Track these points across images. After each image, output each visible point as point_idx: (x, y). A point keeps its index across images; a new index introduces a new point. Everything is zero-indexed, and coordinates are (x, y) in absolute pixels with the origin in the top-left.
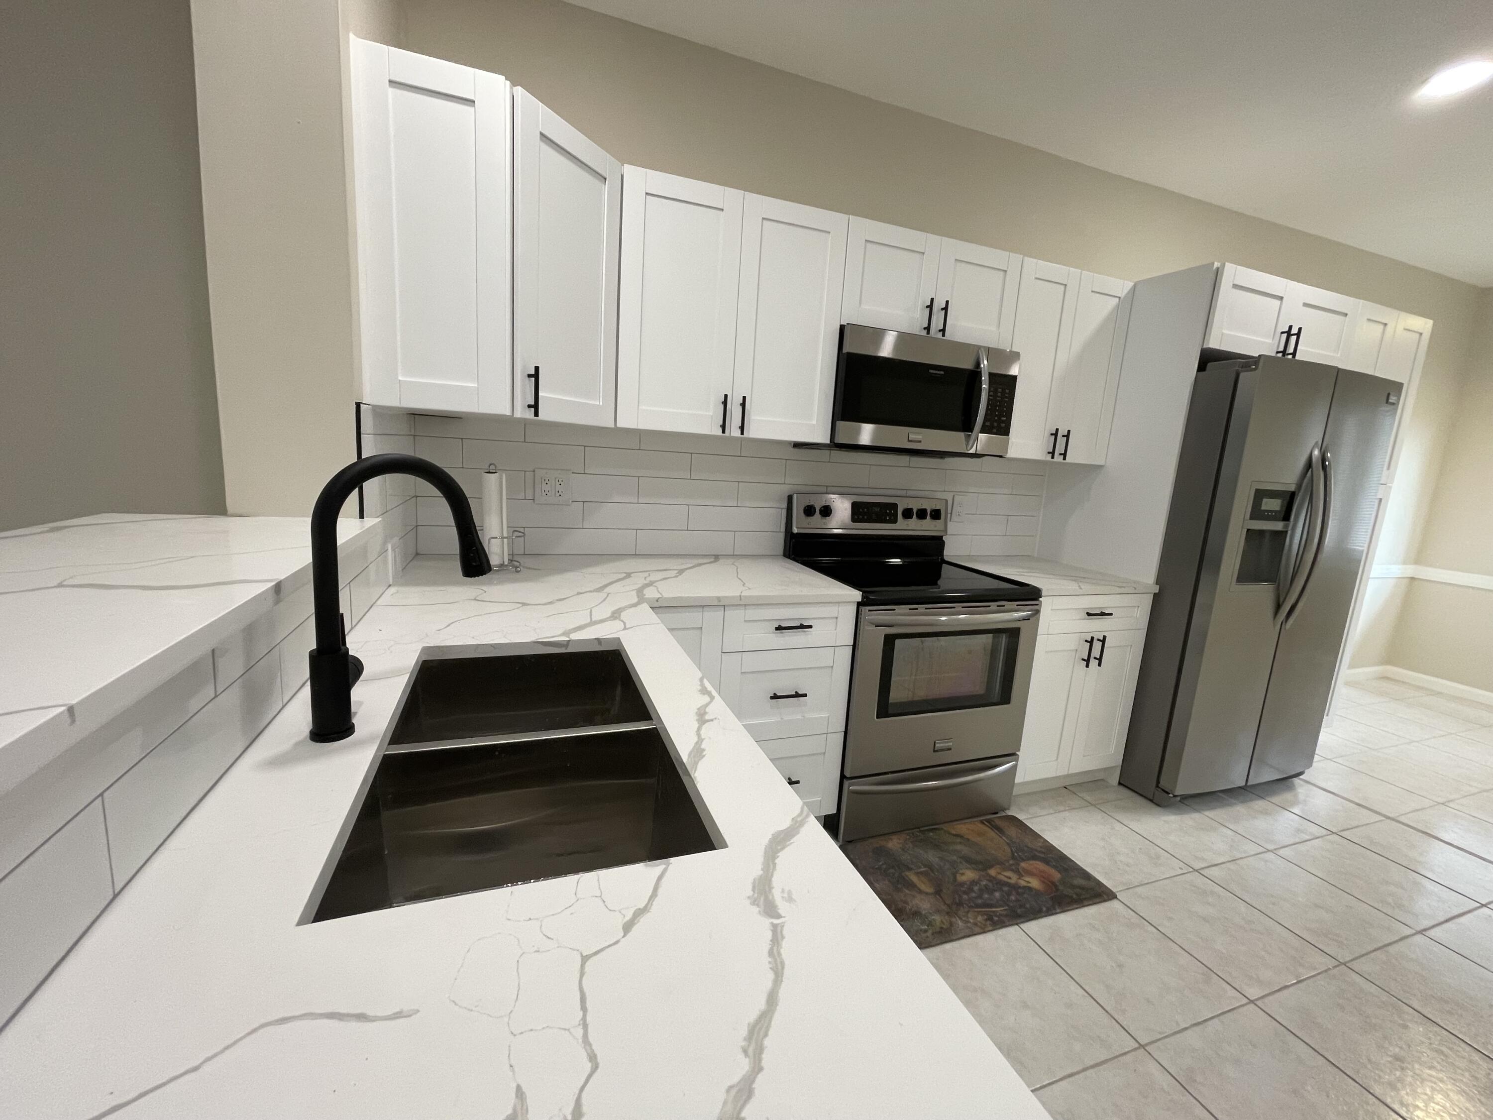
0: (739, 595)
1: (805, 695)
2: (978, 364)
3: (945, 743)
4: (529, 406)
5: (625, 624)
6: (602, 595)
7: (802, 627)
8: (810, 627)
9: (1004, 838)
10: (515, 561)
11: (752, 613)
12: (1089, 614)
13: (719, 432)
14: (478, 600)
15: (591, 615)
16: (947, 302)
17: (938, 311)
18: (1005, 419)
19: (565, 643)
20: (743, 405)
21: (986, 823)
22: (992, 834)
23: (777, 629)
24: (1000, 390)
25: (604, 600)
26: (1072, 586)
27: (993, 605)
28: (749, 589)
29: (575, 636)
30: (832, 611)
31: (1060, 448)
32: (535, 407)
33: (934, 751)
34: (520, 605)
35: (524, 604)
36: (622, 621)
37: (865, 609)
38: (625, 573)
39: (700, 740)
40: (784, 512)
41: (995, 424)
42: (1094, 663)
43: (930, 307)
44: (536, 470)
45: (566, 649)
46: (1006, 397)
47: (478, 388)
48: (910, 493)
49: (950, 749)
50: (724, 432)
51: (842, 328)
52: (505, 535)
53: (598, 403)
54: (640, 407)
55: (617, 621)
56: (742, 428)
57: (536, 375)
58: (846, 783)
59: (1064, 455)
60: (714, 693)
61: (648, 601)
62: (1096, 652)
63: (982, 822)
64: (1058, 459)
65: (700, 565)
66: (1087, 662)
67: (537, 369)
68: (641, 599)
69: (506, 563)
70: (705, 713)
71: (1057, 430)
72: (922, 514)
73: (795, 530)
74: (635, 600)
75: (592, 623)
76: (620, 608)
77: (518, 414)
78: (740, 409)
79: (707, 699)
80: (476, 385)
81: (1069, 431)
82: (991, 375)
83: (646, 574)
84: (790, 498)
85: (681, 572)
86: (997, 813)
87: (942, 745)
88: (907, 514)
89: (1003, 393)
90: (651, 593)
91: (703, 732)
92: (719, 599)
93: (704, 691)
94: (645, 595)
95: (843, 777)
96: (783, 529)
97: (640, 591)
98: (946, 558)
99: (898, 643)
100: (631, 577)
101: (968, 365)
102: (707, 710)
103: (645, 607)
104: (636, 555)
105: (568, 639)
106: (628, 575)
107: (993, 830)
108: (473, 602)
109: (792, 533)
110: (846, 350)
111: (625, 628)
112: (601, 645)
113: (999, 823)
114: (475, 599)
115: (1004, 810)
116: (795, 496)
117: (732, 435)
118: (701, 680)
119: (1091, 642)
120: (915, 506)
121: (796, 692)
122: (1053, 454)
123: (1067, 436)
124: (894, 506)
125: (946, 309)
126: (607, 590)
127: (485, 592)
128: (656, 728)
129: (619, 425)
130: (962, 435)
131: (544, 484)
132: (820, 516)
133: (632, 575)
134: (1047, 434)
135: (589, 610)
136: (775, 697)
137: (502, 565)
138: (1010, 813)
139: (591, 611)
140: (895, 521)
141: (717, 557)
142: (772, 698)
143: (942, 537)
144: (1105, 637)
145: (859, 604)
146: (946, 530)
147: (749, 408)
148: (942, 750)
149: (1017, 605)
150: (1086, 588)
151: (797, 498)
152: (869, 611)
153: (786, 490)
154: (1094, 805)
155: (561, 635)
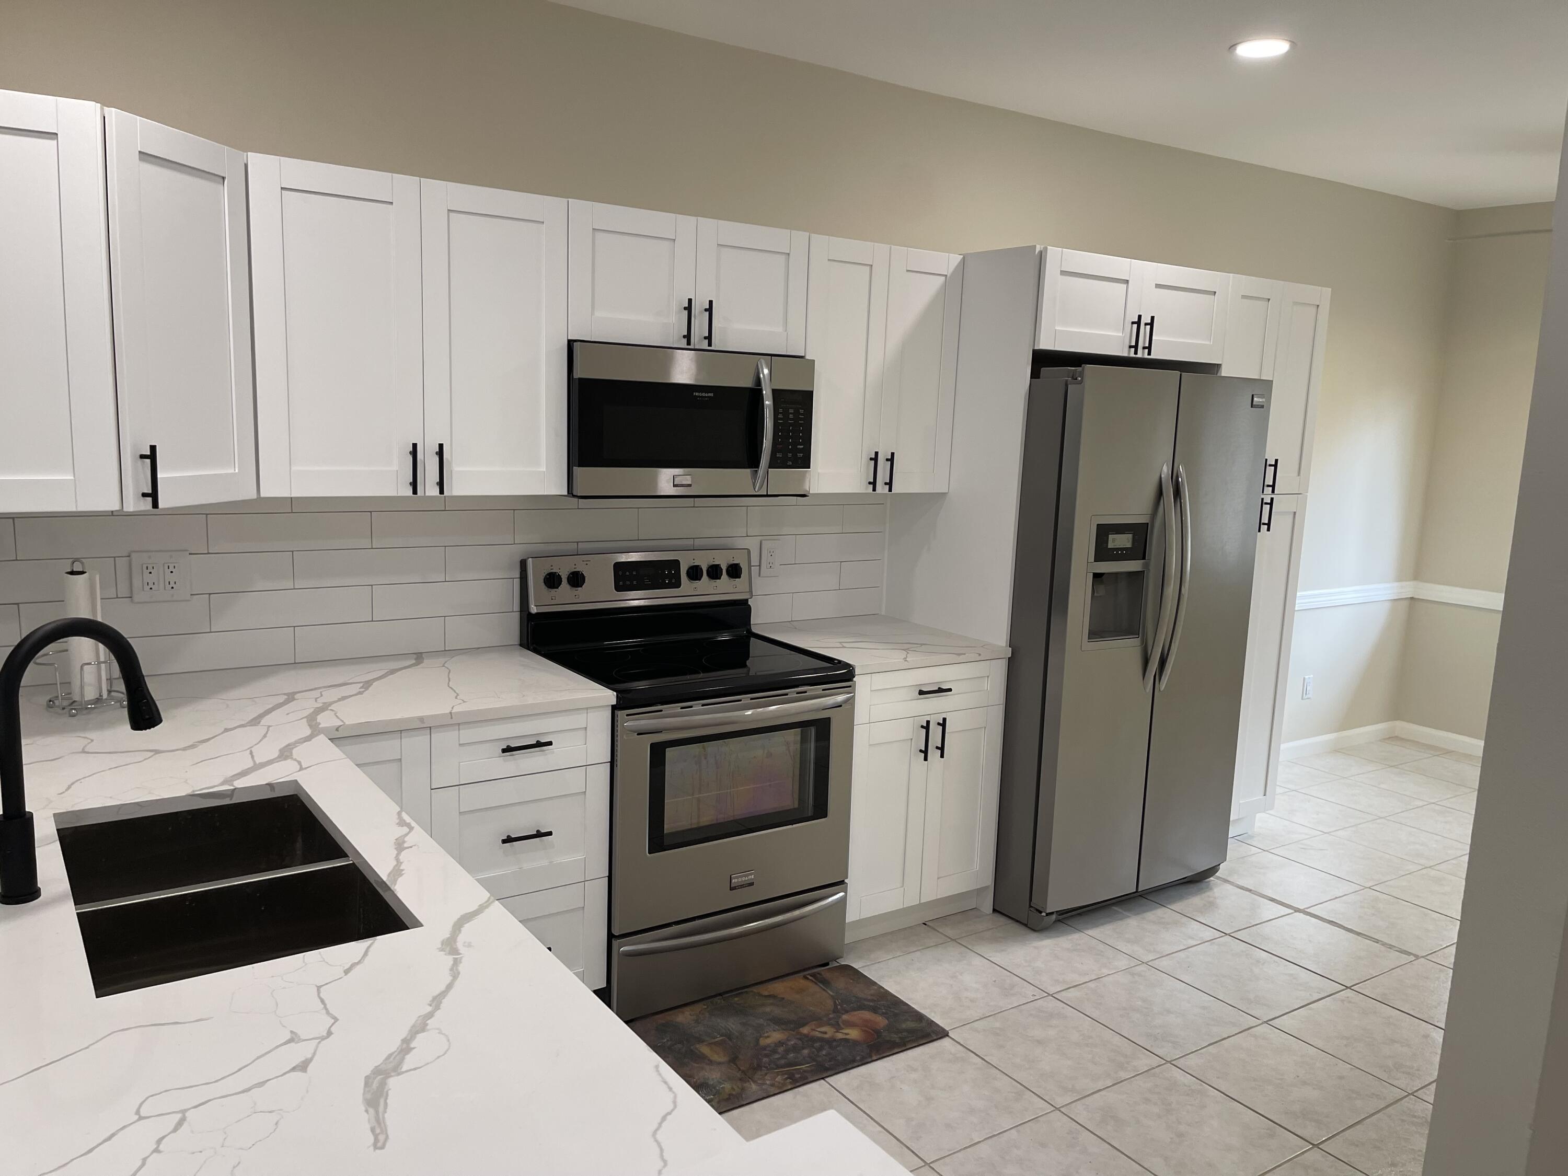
0: (448, 712)
1: (550, 834)
2: (758, 381)
3: (745, 876)
4: (144, 495)
5: (299, 763)
6: (259, 730)
7: (539, 744)
8: (550, 743)
9: (829, 992)
10: (115, 691)
11: (467, 735)
12: (921, 693)
13: (409, 492)
14: (88, 753)
15: (253, 757)
16: (711, 302)
17: (701, 312)
18: (802, 447)
19: (230, 793)
20: (440, 453)
21: (810, 978)
22: (814, 988)
23: (504, 751)
24: (791, 411)
25: (265, 736)
26: (895, 657)
27: (792, 693)
28: (464, 702)
29: (240, 784)
30: (578, 720)
31: (882, 476)
32: (153, 495)
33: (732, 889)
34: (152, 753)
35: (157, 752)
36: (295, 760)
37: (621, 714)
38: (284, 694)
39: (400, 861)
40: (517, 582)
41: (790, 455)
42: (934, 754)
43: (689, 308)
44: (134, 555)
45: (231, 799)
46: (801, 419)
47: (75, 480)
48: (698, 543)
49: (752, 884)
50: (415, 492)
51: (570, 343)
52: (102, 659)
53: (232, 471)
54: (293, 468)
55: (289, 761)
56: (441, 484)
57: (152, 455)
58: (615, 943)
59: (890, 484)
60: (413, 824)
61: (325, 731)
62: (935, 739)
63: (805, 978)
64: (881, 489)
65: (393, 672)
66: (925, 752)
67: (153, 448)
68: (316, 730)
69: (105, 696)
70: (404, 842)
71: (877, 453)
72: (714, 572)
73: (534, 609)
74: (308, 732)
75: (257, 767)
76: (289, 745)
77: (130, 507)
78: (436, 459)
79: (406, 830)
80: (73, 478)
81: (893, 454)
82: (775, 393)
83: (316, 694)
84: (523, 564)
85: (367, 685)
86: (827, 964)
87: (740, 880)
88: (695, 573)
89: (797, 412)
90: (326, 720)
91: (401, 857)
92: (421, 719)
93: (402, 823)
94: (320, 724)
95: (611, 937)
96: (517, 607)
97: (311, 720)
98: (755, 630)
99: (670, 753)
100: (294, 699)
101: (748, 383)
102: (406, 839)
103: (322, 739)
104: (295, 665)
105: (232, 788)
106: (291, 697)
107: (816, 984)
108: (84, 755)
109: (530, 614)
110: (577, 374)
111: (301, 769)
112: (274, 791)
113: (827, 975)
114: (84, 752)
115: (835, 959)
116: (530, 561)
117: (426, 495)
118: (399, 814)
119: (927, 727)
120: (704, 561)
121: (538, 831)
122: (874, 484)
123: (891, 460)
124: (676, 564)
125: (710, 310)
126: (265, 721)
127: (92, 741)
128: (353, 864)
129: (262, 495)
130: (747, 472)
131: (146, 572)
132: (568, 587)
133: (297, 696)
134: (865, 459)
135: (249, 751)
136: (508, 840)
137: (98, 700)
138: (843, 962)
139: (251, 751)
140: (677, 585)
141: (419, 657)
142: (504, 841)
143: (747, 600)
144: (944, 720)
145: (614, 708)
146: (751, 591)
147: (449, 458)
148: (742, 886)
149: (823, 690)
150: (913, 658)
151: (533, 561)
152: (627, 715)
153: (516, 552)
154: (955, 940)
155: (222, 784)
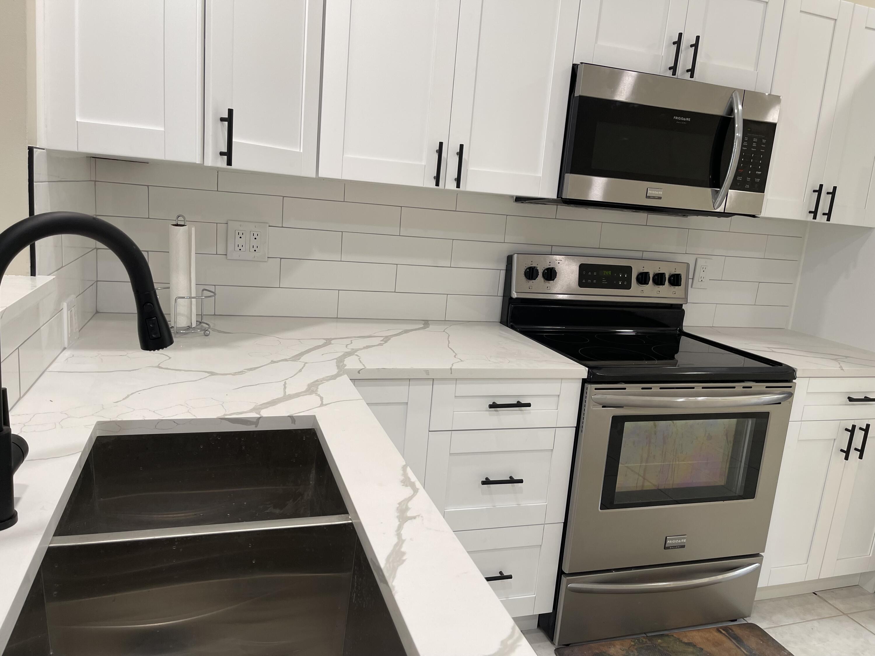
0: (449, 368)
1: (521, 481)
2: (731, 110)
3: (679, 539)
4: (222, 154)
5: (322, 399)
6: (298, 365)
7: (519, 405)
8: (529, 405)
9: (743, 650)
10: (204, 323)
11: (464, 389)
12: (851, 399)
13: (432, 184)
14: (162, 368)
15: (285, 388)
16: (698, 38)
17: (687, 48)
18: (760, 173)
19: (255, 420)
20: (460, 154)
21: (724, 632)
22: (729, 644)
23: (491, 406)
24: (755, 140)
25: (300, 371)
26: (832, 367)
27: (739, 386)
28: (462, 361)
29: (266, 413)
30: (553, 388)
31: (824, 207)
32: (228, 154)
33: (665, 548)
34: (207, 375)
35: (212, 374)
36: (319, 395)
37: (591, 388)
38: (324, 339)
39: (400, 541)
40: (503, 273)
41: (749, 179)
42: (854, 455)
43: (678, 43)
44: (230, 222)
45: (256, 427)
46: (763, 148)
47: (165, 132)
48: (646, 255)
49: (683, 547)
50: (437, 184)
51: (575, 68)
52: (193, 295)
53: (299, 151)
54: (344, 155)
55: (314, 396)
56: (458, 180)
57: (229, 119)
58: (564, 579)
59: (829, 215)
60: (418, 485)
61: (348, 372)
62: (857, 442)
63: (718, 630)
64: (821, 219)
65: (406, 331)
66: (847, 453)
67: (231, 112)
68: (341, 370)
69: (194, 325)
70: (407, 509)
71: (821, 186)
72: (659, 279)
73: (515, 295)
74: (335, 371)
75: (287, 398)
76: (317, 381)
77: (209, 162)
78: (457, 158)
79: (408, 491)
80: (163, 129)
81: (835, 188)
82: (746, 123)
83: (348, 341)
84: (510, 259)
85: (387, 339)
86: (736, 620)
87: (674, 542)
88: (643, 278)
89: (759, 142)
90: (351, 363)
91: (405, 533)
92: (427, 371)
93: (406, 482)
94: (346, 366)
95: (560, 573)
96: (501, 292)
97: (340, 361)
98: (685, 330)
99: (628, 425)
100: (330, 344)
101: (719, 111)
102: (410, 505)
103: (345, 378)
104: (337, 319)
105: (259, 416)
106: (328, 342)
107: (729, 638)
108: (157, 369)
109: (511, 298)
110: (578, 92)
111: (322, 405)
112: (295, 424)
113: (739, 632)
114: (159, 367)
115: (743, 617)
116: (515, 256)
117: (446, 188)
118: (404, 468)
119: (852, 431)
120: (652, 269)
121: (511, 477)
122: (815, 213)
123: (833, 193)
124: (628, 270)
125: (696, 46)
126: (304, 358)
127: (170, 358)
128: (351, 524)
129: (320, 175)
130: (709, 190)
131: (238, 237)
132: (542, 279)
133: (333, 342)
134: (809, 190)
135: (283, 383)
136: (487, 482)
137: (189, 328)
138: (750, 620)
139: (285, 383)
140: (628, 287)
141: (426, 323)
142: (484, 483)
143: (682, 305)
144: (868, 426)
145: (584, 381)
146: (686, 298)
147: (467, 158)
148: (674, 547)
149: (767, 387)
150: (848, 368)
151: (517, 258)
152: (596, 389)
153: (505, 250)
154: (846, 615)
155: (251, 411)
